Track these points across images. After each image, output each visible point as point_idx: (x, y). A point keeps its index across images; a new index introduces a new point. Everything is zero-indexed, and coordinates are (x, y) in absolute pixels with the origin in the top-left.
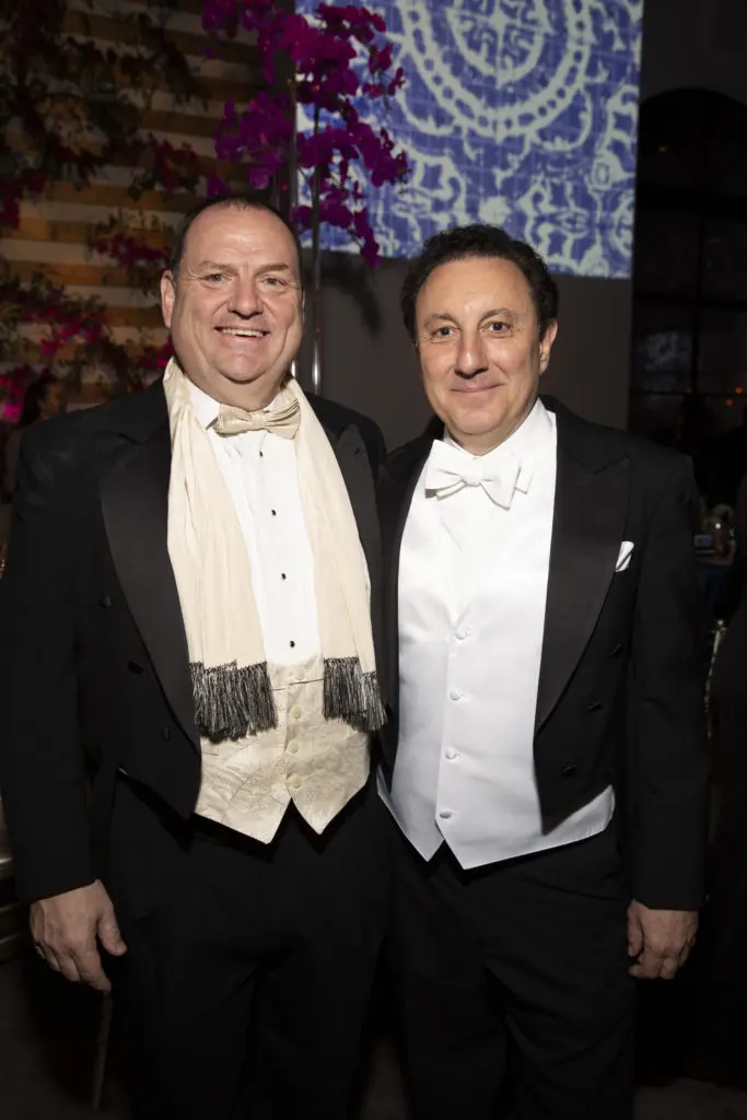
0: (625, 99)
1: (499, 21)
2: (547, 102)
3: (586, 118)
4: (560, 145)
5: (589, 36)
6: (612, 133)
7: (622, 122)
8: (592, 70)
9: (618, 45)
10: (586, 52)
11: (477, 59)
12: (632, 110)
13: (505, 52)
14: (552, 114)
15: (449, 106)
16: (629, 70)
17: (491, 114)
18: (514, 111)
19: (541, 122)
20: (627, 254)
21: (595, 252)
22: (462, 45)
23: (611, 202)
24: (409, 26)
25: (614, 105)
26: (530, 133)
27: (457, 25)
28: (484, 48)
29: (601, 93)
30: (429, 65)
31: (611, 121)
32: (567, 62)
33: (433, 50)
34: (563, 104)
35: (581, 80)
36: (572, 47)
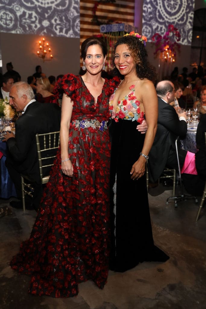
0: (192, 14)
1: (172, 2)
2: (179, 16)
3: (185, 18)
4: (180, 22)
5: (186, 4)
6: (189, 20)
7: (191, 18)
8: (186, 9)
9: (191, 5)
10: (185, 6)
11: (169, 9)
12: (193, 16)
13: (173, 7)
14: (180, 17)
15: (164, 17)
16: (192, 9)
17: (170, 18)
18: (174, 17)
19: (178, 19)
20: (191, 41)
21: (186, 41)
22: (166, 7)
23: (189, 32)
24: (159, 5)
25: (190, 15)
26: (176, 21)
27: (166, 4)
28: (170, 7)
29: (187, 13)
30: (162, 11)
31: (189, 18)
32: (182, 9)
33: (162, 8)
34: (181, 16)
35: (184, 11)
36: (183, 6)
